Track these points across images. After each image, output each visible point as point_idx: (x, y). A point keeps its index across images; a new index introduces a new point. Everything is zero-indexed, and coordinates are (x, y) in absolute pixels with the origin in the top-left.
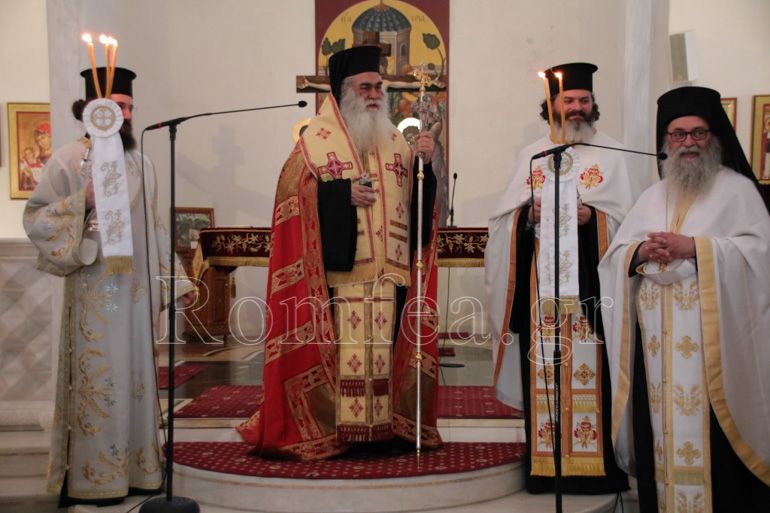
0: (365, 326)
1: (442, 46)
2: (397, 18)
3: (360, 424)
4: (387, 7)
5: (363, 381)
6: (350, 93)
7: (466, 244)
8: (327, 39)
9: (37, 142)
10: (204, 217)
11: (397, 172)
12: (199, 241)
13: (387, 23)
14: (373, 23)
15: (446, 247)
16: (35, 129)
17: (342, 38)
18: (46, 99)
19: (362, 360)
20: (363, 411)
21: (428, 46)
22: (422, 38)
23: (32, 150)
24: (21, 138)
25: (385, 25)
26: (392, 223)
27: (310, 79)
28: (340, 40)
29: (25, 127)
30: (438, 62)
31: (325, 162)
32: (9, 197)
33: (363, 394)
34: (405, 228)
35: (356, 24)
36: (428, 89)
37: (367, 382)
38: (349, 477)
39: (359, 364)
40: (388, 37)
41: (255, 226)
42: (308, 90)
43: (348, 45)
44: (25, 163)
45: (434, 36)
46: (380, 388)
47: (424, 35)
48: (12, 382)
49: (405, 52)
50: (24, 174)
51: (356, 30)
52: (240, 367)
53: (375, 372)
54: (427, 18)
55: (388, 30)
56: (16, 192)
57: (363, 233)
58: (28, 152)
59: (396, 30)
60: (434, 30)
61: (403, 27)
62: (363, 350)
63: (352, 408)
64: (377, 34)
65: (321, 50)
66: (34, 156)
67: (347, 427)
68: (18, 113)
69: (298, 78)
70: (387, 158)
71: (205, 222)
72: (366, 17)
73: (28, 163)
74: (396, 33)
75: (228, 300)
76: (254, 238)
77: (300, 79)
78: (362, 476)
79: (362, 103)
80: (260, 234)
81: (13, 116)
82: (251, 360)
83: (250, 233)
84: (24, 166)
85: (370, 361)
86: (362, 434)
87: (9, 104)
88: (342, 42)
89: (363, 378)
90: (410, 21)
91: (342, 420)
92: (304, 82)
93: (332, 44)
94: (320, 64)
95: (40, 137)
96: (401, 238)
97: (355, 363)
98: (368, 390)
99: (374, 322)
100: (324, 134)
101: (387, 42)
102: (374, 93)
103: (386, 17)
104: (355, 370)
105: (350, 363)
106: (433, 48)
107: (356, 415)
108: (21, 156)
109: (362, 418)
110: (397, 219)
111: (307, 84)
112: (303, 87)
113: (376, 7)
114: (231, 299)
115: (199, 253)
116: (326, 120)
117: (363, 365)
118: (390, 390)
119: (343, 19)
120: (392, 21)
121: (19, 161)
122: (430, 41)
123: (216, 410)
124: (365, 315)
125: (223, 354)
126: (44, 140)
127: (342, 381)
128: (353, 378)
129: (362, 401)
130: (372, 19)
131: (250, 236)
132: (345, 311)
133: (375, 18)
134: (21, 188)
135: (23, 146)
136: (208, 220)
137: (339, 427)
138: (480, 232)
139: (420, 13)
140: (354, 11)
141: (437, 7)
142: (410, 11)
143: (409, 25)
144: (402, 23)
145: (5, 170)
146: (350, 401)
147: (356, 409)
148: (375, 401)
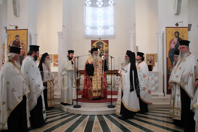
1: (108, 47)
4: (101, 42)
6: (93, 54)
11: (100, 63)
14: (99, 44)
15: (108, 73)
18: (58, 54)
26: (100, 70)
27: (91, 51)
30: (107, 49)
31: (91, 62)
33: (96, 92)
34: (102, 70)
35: (96, 44)
36: (105, 52)
38: (95, 103)
40: (101, 45)
43: (95, 47)
46: (99, 91)
49: (103, 47)
52: (81, 88)
53: (98, 89)
56: (54, 66)
57: (95, 71)
60: (106, 45)
65: (92, 47)
66: (56, 61)
68: (54, 56)
70: (99, 61)
76: (83, 72)
77: (89, 51)
78: (97, 102)
79: (95, 55)
84: (54, 62)
86: (96, 97)
87: (53, 54)
88: (95, 46)
91: (94, 96)
96: (101, 71)
98: (97, 92)
100: (90, 59)
102: (96, 54)
109: (96, 95)
110: (100, 69)
113: (99, 42)
114: (80, 79)
116: (90, 57)
118: (101, 91)
122: (106, 46)
124: (97, 82)
126: (57, 59)
127: (93, 90)
128: (95, 90)
129: (96, 93)
132: (93, 82)
134: (54, 65)
135: (54, 60)
138: (113, 71)
139: (105, 42)
140: (96, 42)
141: (107, 42)
142: (103, 42)
143: (103, 44)
144: (102, 44)
145: (52, 63)
146: (94, 93)
147: (95, 94)
148: (98, 93)
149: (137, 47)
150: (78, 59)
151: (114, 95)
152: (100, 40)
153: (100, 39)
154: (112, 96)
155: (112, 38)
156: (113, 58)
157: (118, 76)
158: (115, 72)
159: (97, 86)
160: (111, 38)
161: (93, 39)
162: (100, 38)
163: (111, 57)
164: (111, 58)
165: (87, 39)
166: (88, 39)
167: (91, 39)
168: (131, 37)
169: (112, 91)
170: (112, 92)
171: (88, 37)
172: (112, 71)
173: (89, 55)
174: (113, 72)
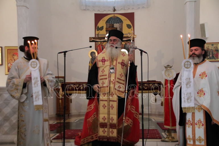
0: (108, 108)
1: (132, 28)
2: (119, 20)
3: (105, 136)
4: (116, 16)
5: (107, 124)
7: (140, 86)
8: (98, 26)
9: (13, 58)
10: (62, 79)
11: (122, 65)
12: (61, 86)
13: (116, 21)
14: (112, 21)
16: (12, 54)
17: (103, 26)
19: (107, 118)
20: (106, 132)
21: (128, 28)
22: (126, 25)
23: (12, 60)
24: (9, 57)
25: (115, 22)
26: (118, 78)
27: (93, 38)
28: (102, 26)
29: (10, 54)
30: (131, 32)
32: (5, 74)
33: (106, 127)
34: (124, 81)
35: (107, 22)
37: (108, 124)
39: (106, 119)
40: (116, 25)
41: (77, 82)
42: (93, 41)
44: (10, 64)
45: (130, 25)
47: (127, 25)
48: (6, 129)
50: (9, 67)
51: (107, 23)
52: (73, 124)
53: (111, 121)
54: (127, 19)
55: (116, 23)
56: (7, 73)
58: (10, 61)
59: (118, 23)
60: (130, 23)
61: (120, 22)
62: (107, 115)
63: (103, 131)
64: (113, 25)
65: (96, 29)
66: (12, 62)
67: (101, 137)
68: (8, 49)
69: (90, 38)
71: (62, 80)
72: (110, 20)
73: (11, 64)
74: (118, 24)
75: (69, 103)
80: (79, 84)
81: (6, 50)
82: (77, 122)
83: (76, 84)
84: (9, 65)
85: (109, 118)
86: (106, 139)
87: (5, 47)
89: (107, 123)
90: (123, 20)
91: (100, 134)
92: (91, 39)
93: (100, 28)
94: (96, 34)
95: (14, 56)
96: (121, 83)
97: (104, 119)
98: (108, 127)
99: (110, 107)
101: (116, 27)
102: (112, 42)
103: (115, 20)
104: (104, 121)
105: (103, 119)
106: (129, 28)
107: (104, 133)
108: (9, 62)
109: (106, 134)
110: (120, 78)
111: (93, 39)
112: (91, 40)
113: (113, 17)
114: (70, 104)
115: (61, 90)
117: (107, 119)
119: (103, 20)
120: (117, 21)
121: (8, 63)
122: (129, 26)
123: (66, 137)
124: (108, 105)
125: (68, 120)
127: (100, 123)
128: (103, 123)
129: (106, 129)
130: (111, 20)
131: (76, 85)
133: (112, 20)
136: (63, 80)
137: (99, 137)
138: (145, 83)
139: (126, 18)
140: (106, 18)
141: (131, 16)
142: (123, 18)
143: (123, 22)
144: (121, 21)
145: (4, 66)
146: (103, 129)
147: (104, 132)
148: (111, 130)
149: (203, 27)
150: (65, 56)
151: (149, 138)
152: (115, 12)
153: (114, 10)
154: (145, 140)
155: (143, 7)
156: (145, 52)
157: (158, 96)
158: (151, 85)
159: (109, 114)
160: (139, 8)
161: (99, 10)
162: (116, 9)
163: (142, 51)
164: (141, 53)
165: (85, 10)
166: (88, 10)
167: (94, 10)
168: (188, 4)
169: (144, 128)
170: (145, 132)
171: (86, 6)
172: (142, 83)
173: (91, 47)
174: (146, 85)
